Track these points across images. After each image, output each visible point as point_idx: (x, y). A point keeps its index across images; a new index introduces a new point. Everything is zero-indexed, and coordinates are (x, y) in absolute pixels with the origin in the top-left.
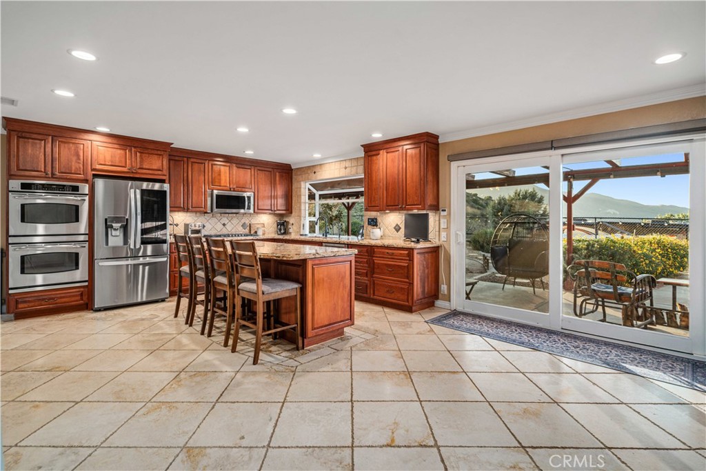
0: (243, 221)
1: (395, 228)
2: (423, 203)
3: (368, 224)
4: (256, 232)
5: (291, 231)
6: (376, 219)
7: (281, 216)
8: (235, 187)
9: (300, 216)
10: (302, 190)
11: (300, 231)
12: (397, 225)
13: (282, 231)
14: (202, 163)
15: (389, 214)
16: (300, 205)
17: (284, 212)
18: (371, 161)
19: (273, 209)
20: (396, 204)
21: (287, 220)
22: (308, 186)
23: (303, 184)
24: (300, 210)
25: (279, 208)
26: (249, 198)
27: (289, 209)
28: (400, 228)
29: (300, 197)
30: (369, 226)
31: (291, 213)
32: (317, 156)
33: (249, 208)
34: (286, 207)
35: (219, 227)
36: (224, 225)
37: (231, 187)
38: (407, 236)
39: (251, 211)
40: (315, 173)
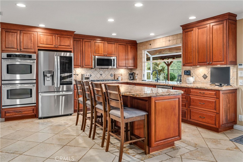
0: (111, 73)
1: (203, 77)
2: (225, 60)
3: (185, 74)
4: (118, 79)
5: (136, 78)
6: (190, 71)
7: (131, 69)
8: (106, 54)
9: (142, 70)
10: (143, 55)
11: (142, 78)
12: (205, 75)
13: (132, 78)
14: (90, 42)
15: (199, 68)
16: (142, 63)
17: (132, 67)
18: (187, 35)
19: (127, 66)
20: (205, 61)
21: (134, 72)
22: (146, 52)
23: (143, 52)
24: (142, 66)
25: (130, 66)
26: (114, 60)
27: (135, 66)
28: (207, 77)
29: (142, 59)
30: (185, 75)
31: (137, 68)
32: (152, 34)
33: (114, 66)
34: (134, 64)
35: (99, 75)
36: (101, 75)
37: (105, 54)
38: (213, 81)
39: (115, 67)
40: (150, 45)
